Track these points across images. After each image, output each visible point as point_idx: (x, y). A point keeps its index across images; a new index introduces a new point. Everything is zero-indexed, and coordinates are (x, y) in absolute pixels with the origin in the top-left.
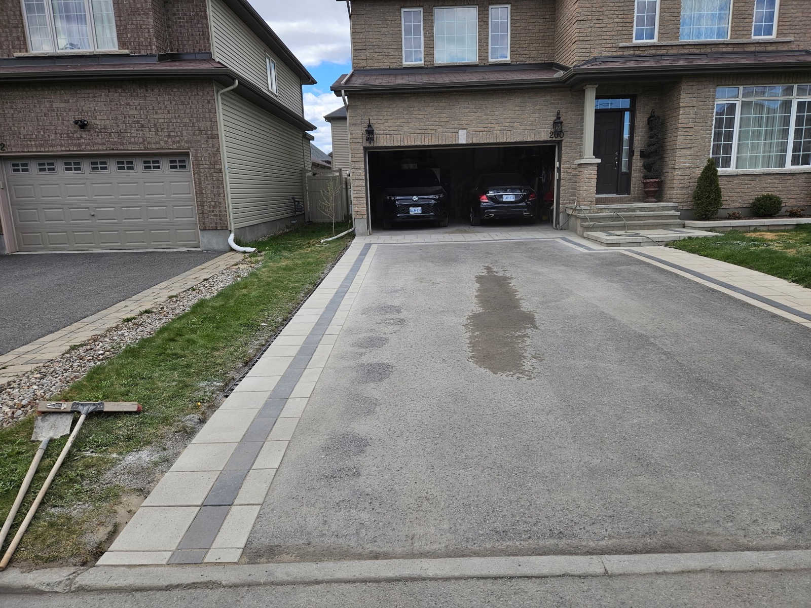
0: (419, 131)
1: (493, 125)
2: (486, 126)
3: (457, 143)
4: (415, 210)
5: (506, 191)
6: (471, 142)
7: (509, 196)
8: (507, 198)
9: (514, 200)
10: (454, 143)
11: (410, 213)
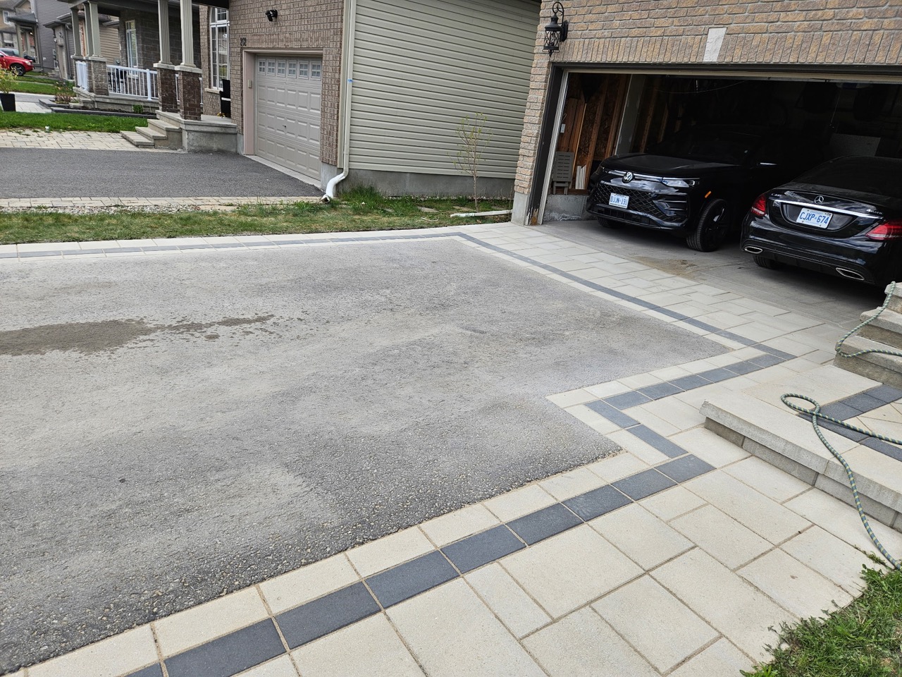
0: (635, 32)
1: (791, 16)
2: (774, 16)
3: (699, 60)
4: (618, 200)
5: (811, 198)
6: (728, 60)
7: (817, 214)
8: (810, 217)
9: (824, 226)
10: (693, 60)
11: (610, 203)
